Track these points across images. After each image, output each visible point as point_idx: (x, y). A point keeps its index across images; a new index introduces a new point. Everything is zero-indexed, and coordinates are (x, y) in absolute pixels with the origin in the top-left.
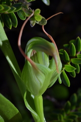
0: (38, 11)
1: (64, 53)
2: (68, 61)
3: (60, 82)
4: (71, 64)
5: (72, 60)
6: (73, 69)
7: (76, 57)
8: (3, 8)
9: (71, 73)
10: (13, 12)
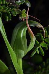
0: (24, 11)
1: (40, 35)
2: (43, 40)
3: (38, 53)
4: (45, 42)
5: (45, 40)
6: (46, 45)
7: (48, 38)
8: (3, 8)
9: (45, 47)
10: (9, 11)
